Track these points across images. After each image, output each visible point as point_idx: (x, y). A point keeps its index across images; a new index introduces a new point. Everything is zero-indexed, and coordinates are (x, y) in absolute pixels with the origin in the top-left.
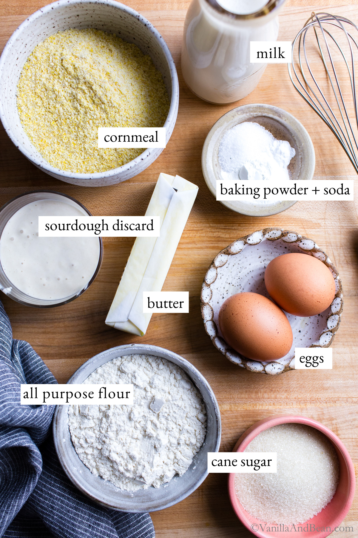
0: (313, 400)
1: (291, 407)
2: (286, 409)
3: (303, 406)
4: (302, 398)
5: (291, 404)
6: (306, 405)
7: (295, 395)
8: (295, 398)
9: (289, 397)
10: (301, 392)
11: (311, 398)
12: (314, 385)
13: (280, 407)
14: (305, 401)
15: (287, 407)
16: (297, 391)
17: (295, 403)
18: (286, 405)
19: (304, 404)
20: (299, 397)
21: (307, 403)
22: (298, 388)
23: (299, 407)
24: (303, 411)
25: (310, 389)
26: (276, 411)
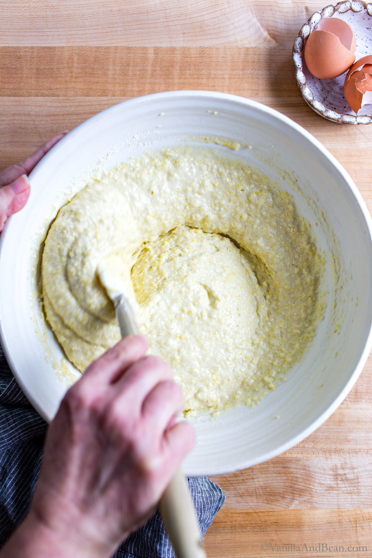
0: (337, 451)
1: (318, 455)
2: (312, 458)
3: (328, 455)
4: (327, 448)
5: (317, 453)
6: (330, 455)
7: (322, 446)
8: (321, 448)
9: (315, 447)
10: (326, 443)
11: (335, 449)
12: (338, 437)
13: (307, 455)
14: (330, 451)
15: (314, 456)
16: (323, 442)
17: (320, 452)
18: (312, 454)
19: (329, 454)
20: (324, 447)
21: (332, 453)
22: (324, 439)
23: (325, 456)
24: (328, 460)
25: (335, 441)
26: (303, 459)
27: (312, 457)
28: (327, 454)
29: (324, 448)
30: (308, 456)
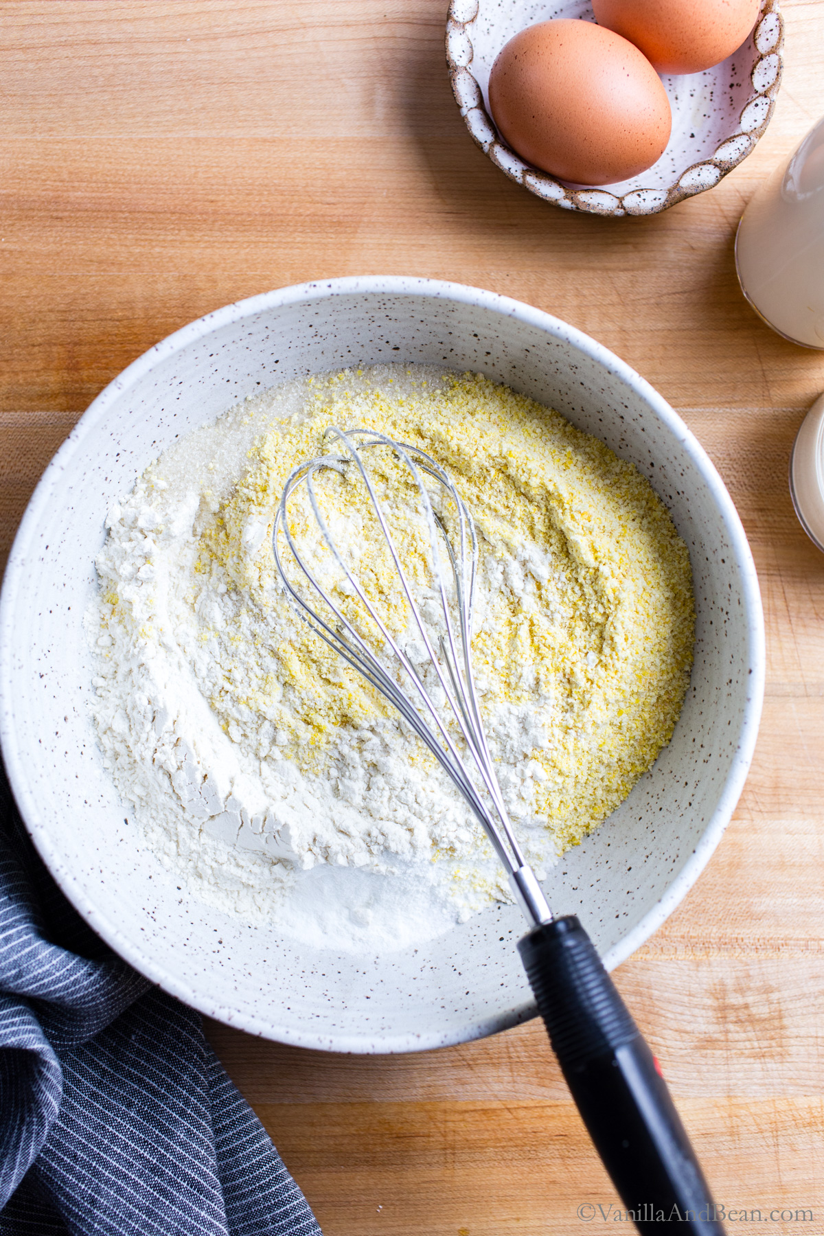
0: (725, 944)
2: (659, 963)
3: (700, 955)
4: (698, 937)
5: (672, 951)
6: (707, 954)
7: (684, 930)
8: (683, 937)
9: (667, 933)
10: (696, 923)
11: (720, 939)
12: (728, 907)
13: (644, 956)
14: (707, 945)
15: (663, 957)
16: (688, 920)
17: (681, 947)
18: (659, 952)
19: (703, 953)
20: (691, 934)
21: (712, 950)
22: (690, 913)
23: (692, 957)
24: (700, 969)
25: (720, 917)
26: (635, 967)
27: (657, 960)
28: (698, 953)
29: (691, 937)
30: (648, 957)
